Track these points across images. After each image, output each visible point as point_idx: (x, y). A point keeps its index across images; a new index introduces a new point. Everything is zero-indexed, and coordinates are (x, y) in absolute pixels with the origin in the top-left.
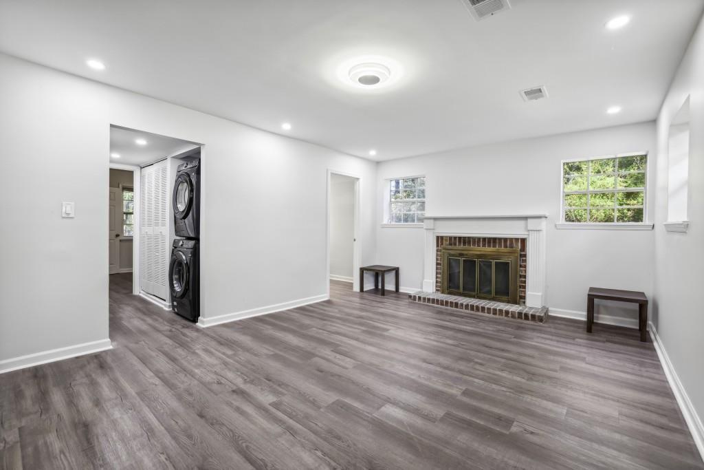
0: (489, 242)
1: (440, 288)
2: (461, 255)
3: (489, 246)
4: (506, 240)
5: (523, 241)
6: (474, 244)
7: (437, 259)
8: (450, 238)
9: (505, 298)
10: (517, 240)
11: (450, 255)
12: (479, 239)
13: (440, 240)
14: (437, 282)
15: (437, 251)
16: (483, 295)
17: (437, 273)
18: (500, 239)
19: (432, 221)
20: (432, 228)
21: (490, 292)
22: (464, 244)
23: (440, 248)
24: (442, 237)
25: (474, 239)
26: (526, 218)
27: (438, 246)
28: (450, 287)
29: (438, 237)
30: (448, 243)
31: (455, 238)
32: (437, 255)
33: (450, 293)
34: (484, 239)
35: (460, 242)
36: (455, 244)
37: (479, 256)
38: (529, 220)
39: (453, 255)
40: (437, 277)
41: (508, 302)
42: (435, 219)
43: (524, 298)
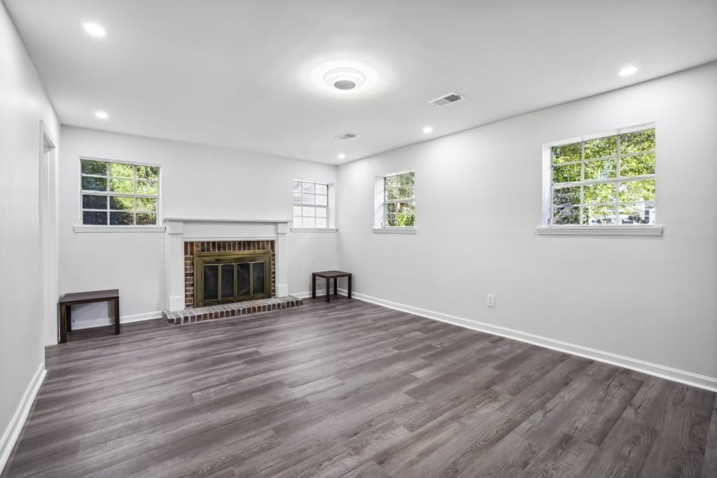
0: (244, 246)
1: (192, 301)
2: (218, 261)
3: (244, 249)
4: (258, 242)
5: (272, 243)
6: (229, 248)
7: (186, 270)
8: (203, 243)
9: (260, 295)
10: (267, 242)
11: (205, 262)
12: (234, 242)
13: (189, 246)
14: (186, 296)
15: (186, 259)
16: (241, 298)
17: (186, 286)
18: (254, 242)
19: (181, 224)
20: (181, 232)
21: (248, 293)
22: (219, 248)
23: (189, 256)
24: (192, 243)
25: (229, 243)
26: (276, 223)
27: (186, 253)
28: (205, 298)
29: (186, 243)
30: (200, 249)
31: (208, 243)
32: (186, 264)
33: (205, 305)
34: (240, 243)
35: (214, 247)
36: (208, 250)
37: (236, 260)
38: (279, 225)
39: (208, 262)
40: (186, 291)
41: (263, 298)
42: (185, 222)
43: (274, 291)
